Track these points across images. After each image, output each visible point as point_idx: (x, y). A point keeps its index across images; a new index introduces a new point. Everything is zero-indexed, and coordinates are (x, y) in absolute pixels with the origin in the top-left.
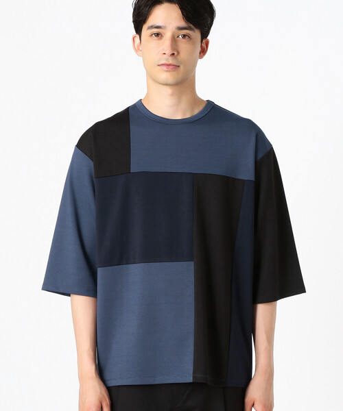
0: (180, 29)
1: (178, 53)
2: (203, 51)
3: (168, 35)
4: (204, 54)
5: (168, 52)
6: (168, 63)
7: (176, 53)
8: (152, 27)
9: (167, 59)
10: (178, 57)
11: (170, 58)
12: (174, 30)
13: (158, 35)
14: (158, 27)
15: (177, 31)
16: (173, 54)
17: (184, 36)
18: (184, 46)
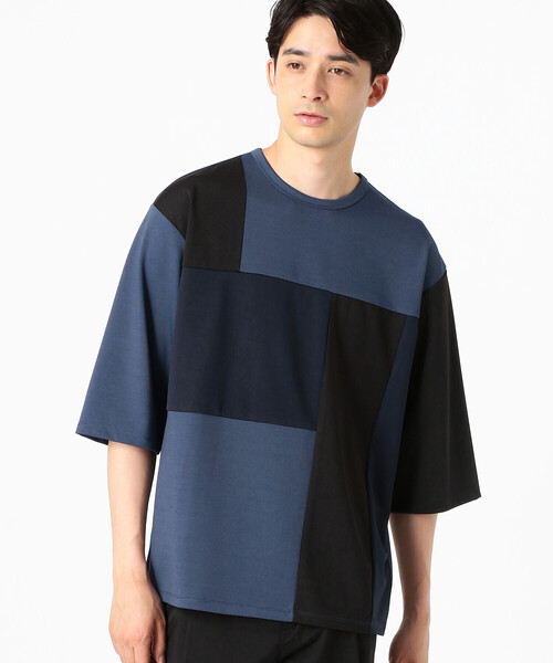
0: (334, 58)
1: (327, 97)
2: (377, 94)
3: (313, 67)
4: (378, 100)
5: (311, 94)
6: (309, 112)
7: (323, 98)
8: (289, 52)
9: (309, 107)
10: (327, 104)
11: (314, 104)
12: (324, 59)
13: (296, 66)
14: (299, 53)
15: (328, 61)
16: (319, 98)
17: (339, 71)
18: (337, 85)
